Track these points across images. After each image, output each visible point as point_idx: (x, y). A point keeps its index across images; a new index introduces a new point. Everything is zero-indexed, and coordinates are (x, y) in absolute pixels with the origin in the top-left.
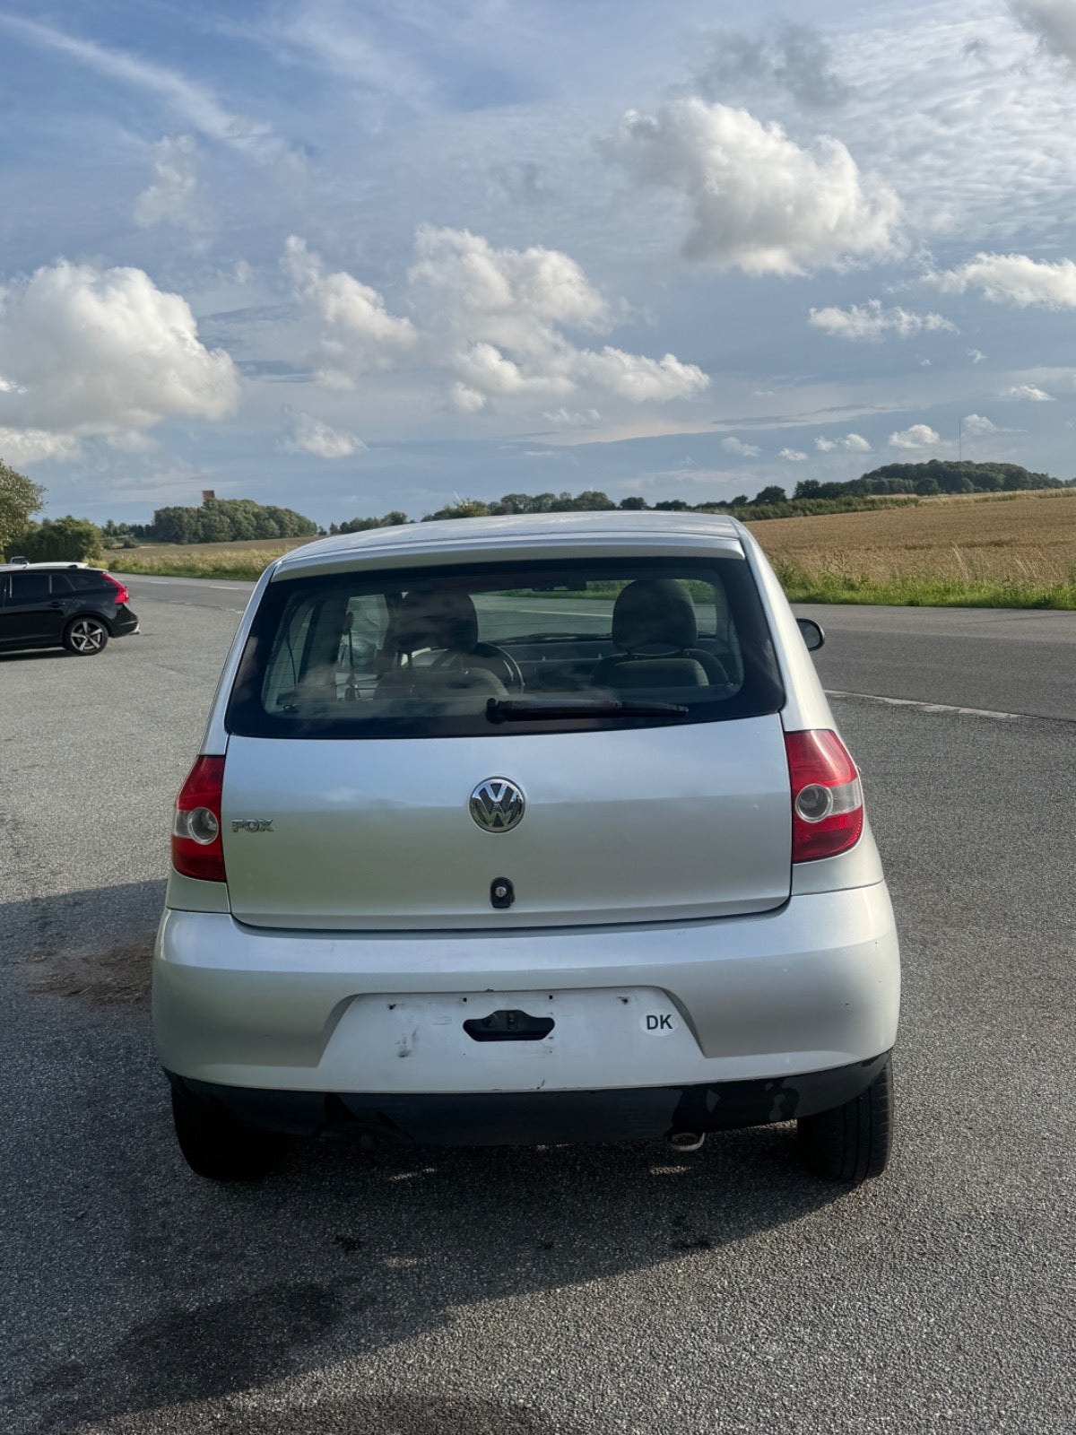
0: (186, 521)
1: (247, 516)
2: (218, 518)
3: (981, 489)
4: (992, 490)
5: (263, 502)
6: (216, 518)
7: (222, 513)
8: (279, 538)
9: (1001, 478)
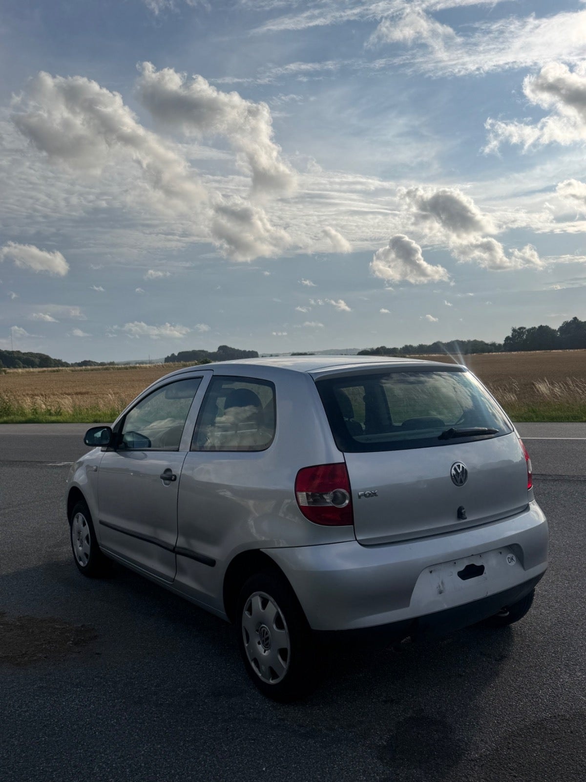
3: (27, 366)
4: (33, 367)
9: (37, 361)
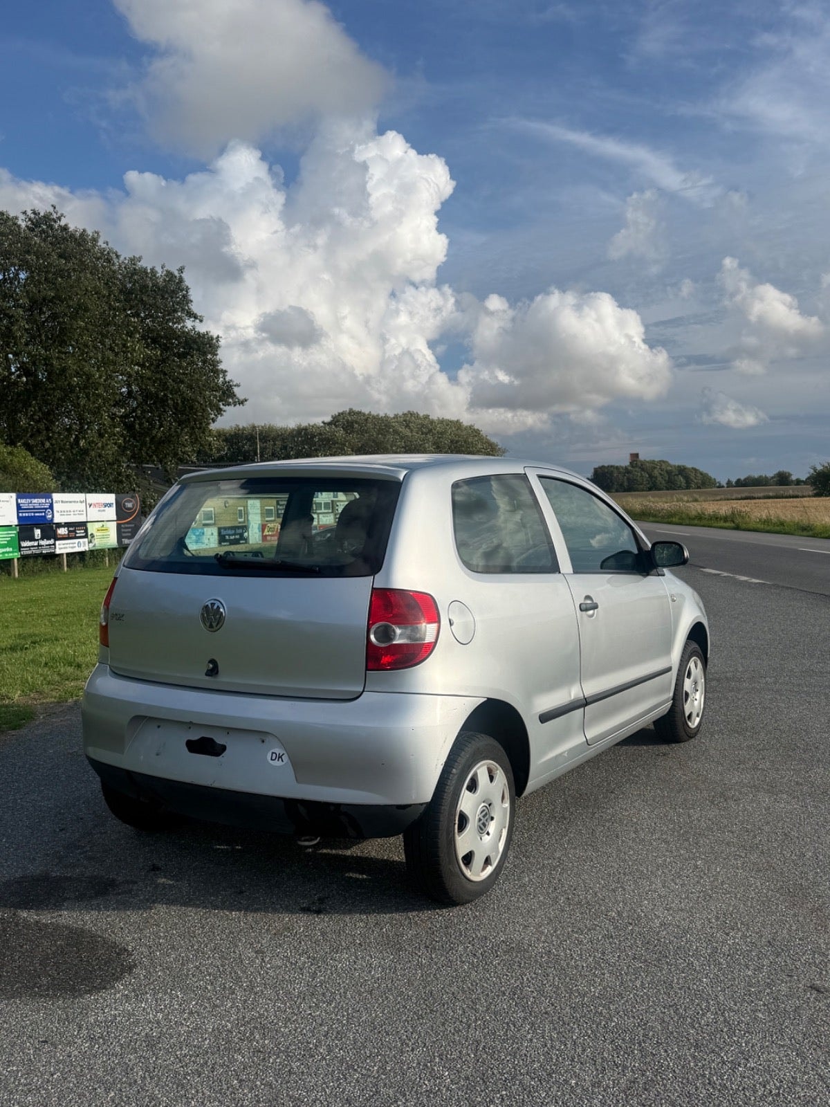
0: (615, 475)
1: (662, 473)
2: (639, 474)
5: (675, 462)
6: (637, 473)
7: (643, 470)
8: (685, 489)
